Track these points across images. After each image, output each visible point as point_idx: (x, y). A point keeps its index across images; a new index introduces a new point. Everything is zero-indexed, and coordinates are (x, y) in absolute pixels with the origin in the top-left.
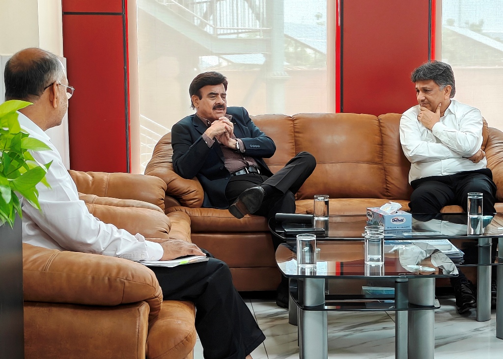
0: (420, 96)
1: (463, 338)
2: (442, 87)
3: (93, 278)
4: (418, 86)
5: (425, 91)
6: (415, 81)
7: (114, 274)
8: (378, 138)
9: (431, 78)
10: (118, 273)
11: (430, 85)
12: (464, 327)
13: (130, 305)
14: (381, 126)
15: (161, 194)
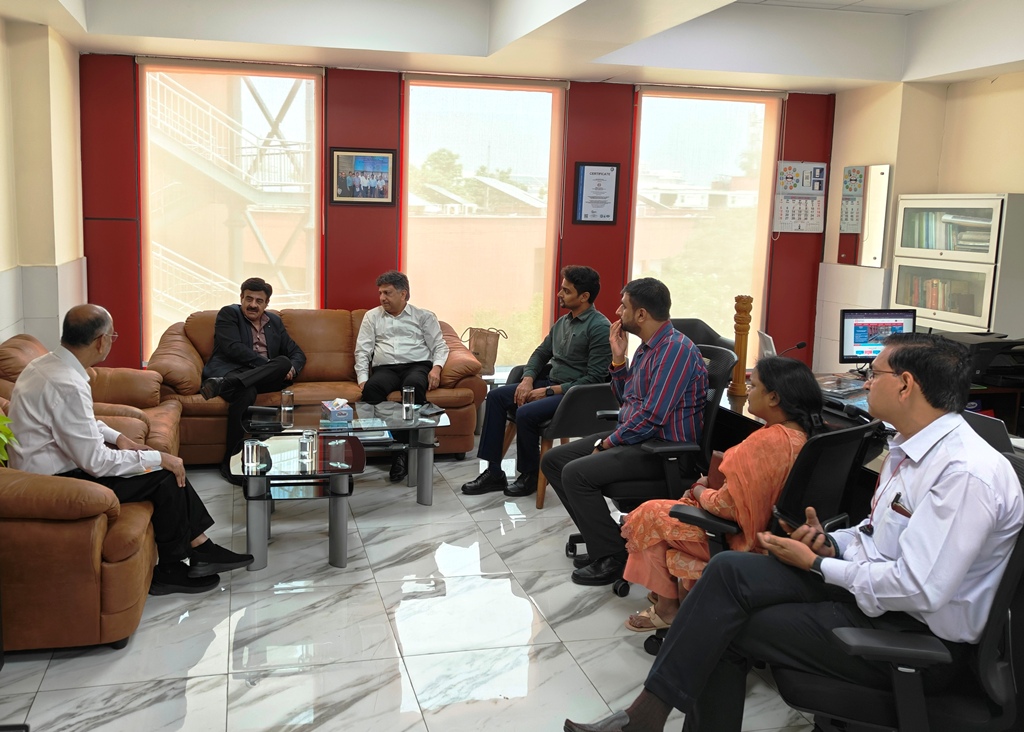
0: (382, 297)
1: (392, 504)
2: (399, 291)
3: (57, 500)
4: (381, 289)
5: (386, 292)
6: (380, 285)
7: (74, 497)
8: (349, 331)
9: (391, 283)
10: (77, 497)
11: (390, 288)
12: (395, 492)
13: (88, 518)
14: (352, 321)
15: (156, 387)
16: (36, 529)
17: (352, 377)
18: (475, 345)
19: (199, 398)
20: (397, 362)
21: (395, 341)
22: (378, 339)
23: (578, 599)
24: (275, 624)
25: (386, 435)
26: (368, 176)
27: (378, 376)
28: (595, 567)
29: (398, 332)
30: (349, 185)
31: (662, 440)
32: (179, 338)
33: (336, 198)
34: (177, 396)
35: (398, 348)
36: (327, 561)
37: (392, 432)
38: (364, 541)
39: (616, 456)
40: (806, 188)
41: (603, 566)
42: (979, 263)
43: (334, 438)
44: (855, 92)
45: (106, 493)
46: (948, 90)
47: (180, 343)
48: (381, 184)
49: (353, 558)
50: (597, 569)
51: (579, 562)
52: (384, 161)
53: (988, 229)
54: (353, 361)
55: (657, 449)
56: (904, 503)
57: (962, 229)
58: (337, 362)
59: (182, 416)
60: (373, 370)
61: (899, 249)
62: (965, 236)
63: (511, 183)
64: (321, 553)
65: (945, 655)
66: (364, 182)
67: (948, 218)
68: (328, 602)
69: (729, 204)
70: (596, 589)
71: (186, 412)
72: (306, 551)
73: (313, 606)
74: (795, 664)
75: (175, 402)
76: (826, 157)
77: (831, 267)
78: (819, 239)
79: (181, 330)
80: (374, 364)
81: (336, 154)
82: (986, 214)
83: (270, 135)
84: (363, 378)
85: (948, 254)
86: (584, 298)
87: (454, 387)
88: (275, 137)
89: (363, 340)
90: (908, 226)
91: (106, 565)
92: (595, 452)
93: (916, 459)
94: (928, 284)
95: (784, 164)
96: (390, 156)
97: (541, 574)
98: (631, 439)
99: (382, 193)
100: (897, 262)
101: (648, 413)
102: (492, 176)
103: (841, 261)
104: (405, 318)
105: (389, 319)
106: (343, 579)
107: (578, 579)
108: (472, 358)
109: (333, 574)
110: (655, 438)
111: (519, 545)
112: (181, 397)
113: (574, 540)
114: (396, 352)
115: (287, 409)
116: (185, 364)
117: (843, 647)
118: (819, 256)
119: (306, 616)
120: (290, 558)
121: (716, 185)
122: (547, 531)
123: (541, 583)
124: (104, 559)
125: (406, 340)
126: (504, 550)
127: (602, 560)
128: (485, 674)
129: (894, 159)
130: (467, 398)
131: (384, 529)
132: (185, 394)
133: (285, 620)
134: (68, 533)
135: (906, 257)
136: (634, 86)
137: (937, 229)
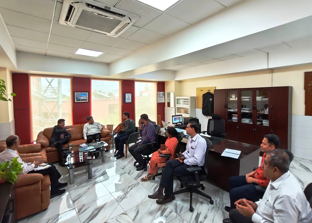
10: (35, 178)
13: (37, 182)
14: (81, 127)
15: (40, 147)
16: (25, 188)
17: (83, 138)
18: (108, 128)
19: (49, 148)
20: (93, 134)
21: (92, 130)
22: (88, 130)
23: (139, 174)
24: (82, 194)
25: (95, 150)
26: (83, 97)
27: (89, 137)
28: (140, 167)
29: (93, 128)
30: (78, 99)
31: (150, 142)
32: (42, 135)
33: (76, 102)
34: (44, 148)
35: (93, 131)
36: (88, 178)
37: (96, 149)
38: (94, 172)
39: (143, 146)
40: (162, 96)
41: (142, 166)
42: (188, 107)
43: (85, 152)
44: (167, 82)
45: (40, 175)
46: (180, 82)
47: (43, 136)
48: (86, 98)
49: (93, 176)
50: (141, 167)
51: (137, 167)
52: (86, 94)
53: (188, 101)
54: (83, 135)
55: (150, 144)
56: (193, 147)
57: (185, 101)
58: (79, 135)
59: (46, 152)
60: (88, 136)
61: (176, 105)
62: (185, 102)
63: (102, 93)
64: (86, 177)
65: (200, 169)
66: (82, 98)
67: (183, 100)
68: (91, 187)
69: (143, 95)
70: (141, 171)
71: (47, 152)
72: (82, 177)
73: (89, 188)
74: (181, 175)
75: (44, 150)
76: (164, 91)
77: (166, 107)
78: (164, 103)
79: (42, 133)
80: (88, 135)
81: (75, 93)
82: (188, 99)
83: (49, 85)
84: (86, 138)
85: (184, 105)
86: (127, 117)
87: (105, 137)
88: (50, 86)
89: (85, 130)
90: (177, 101)
91: (42, 192)
92: (139, 146)
93: (195, 140)
94: (181, 109)
95: (158, 92)
96: (88, 93)
97: (131, 171)
98: (145, 142)
99: (86, 100)
100: (176, 107)
101: (147, 137)
102: (97, 91)
103: (168, 107)
104: (94, 125)
105: (90, 125)
106: (93, 181)
107: (137, 170)
108: (108, 131)
109: (90, 181)
110: (149, 142)
111: (125, 166)
112: (45, 149)
113: (135, 163)
114: (93, 132)
115: (71, 148)
116: (45, 141)
117: (188, 171)
118: (164, 106)
119: (88, 191)
120: (79, 180)
121: (140, 92)
122: (129, 162)
123: (131, 173)
124: (42, 191)
125: (95, 129)
126: (122, 168)
127: (141, 166)
128: (127, 192)
129: (174, 92)
130: (108, 139)
131: (97, 169)
132: (46, 148)
133: (84, 193)
134: (33, 187)
135: (178, 106)
136: (133, 81)
137: (181, 101)
